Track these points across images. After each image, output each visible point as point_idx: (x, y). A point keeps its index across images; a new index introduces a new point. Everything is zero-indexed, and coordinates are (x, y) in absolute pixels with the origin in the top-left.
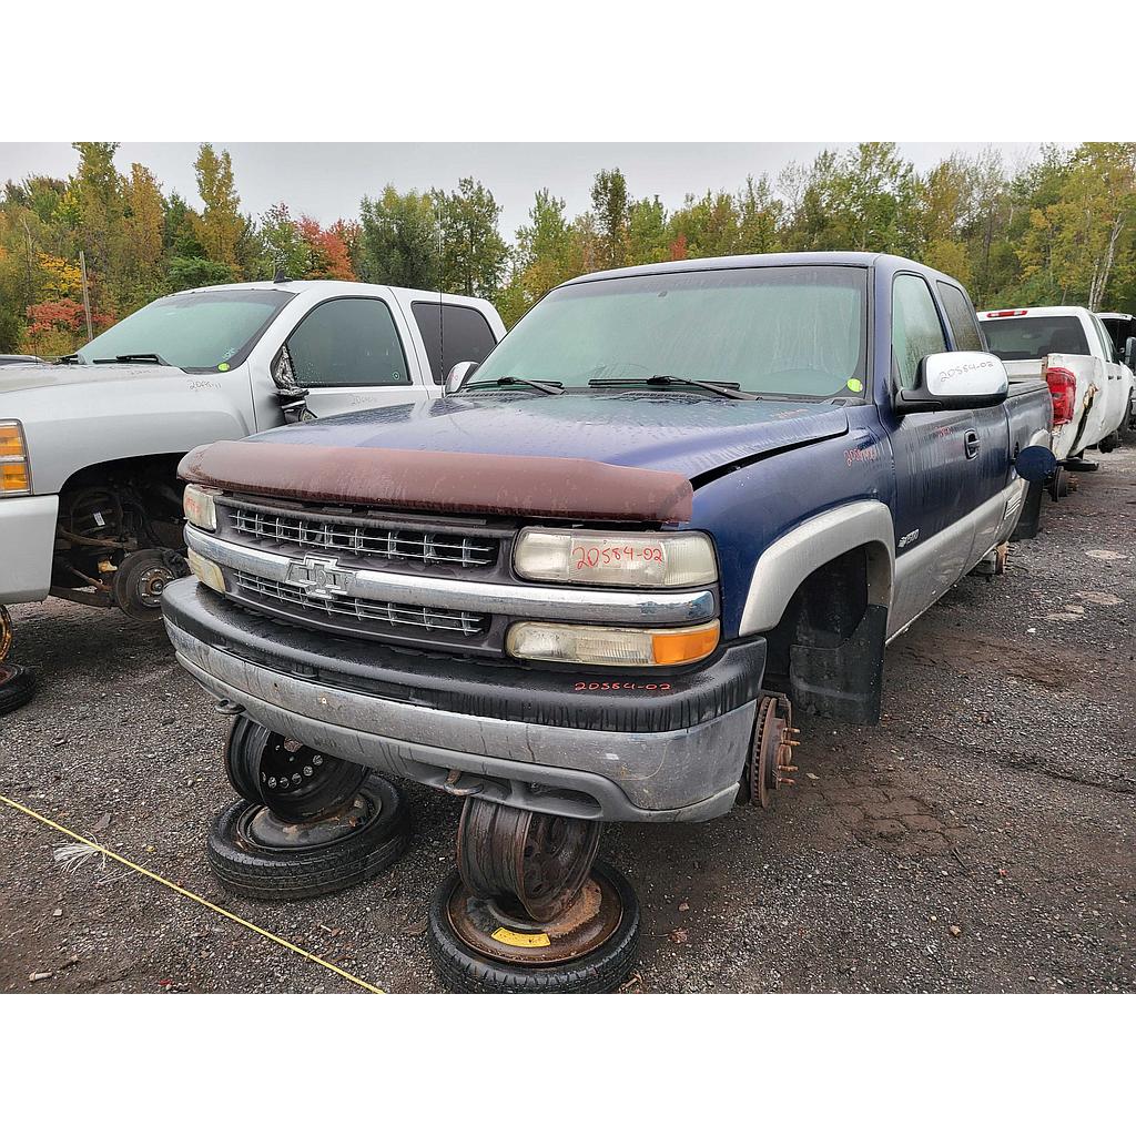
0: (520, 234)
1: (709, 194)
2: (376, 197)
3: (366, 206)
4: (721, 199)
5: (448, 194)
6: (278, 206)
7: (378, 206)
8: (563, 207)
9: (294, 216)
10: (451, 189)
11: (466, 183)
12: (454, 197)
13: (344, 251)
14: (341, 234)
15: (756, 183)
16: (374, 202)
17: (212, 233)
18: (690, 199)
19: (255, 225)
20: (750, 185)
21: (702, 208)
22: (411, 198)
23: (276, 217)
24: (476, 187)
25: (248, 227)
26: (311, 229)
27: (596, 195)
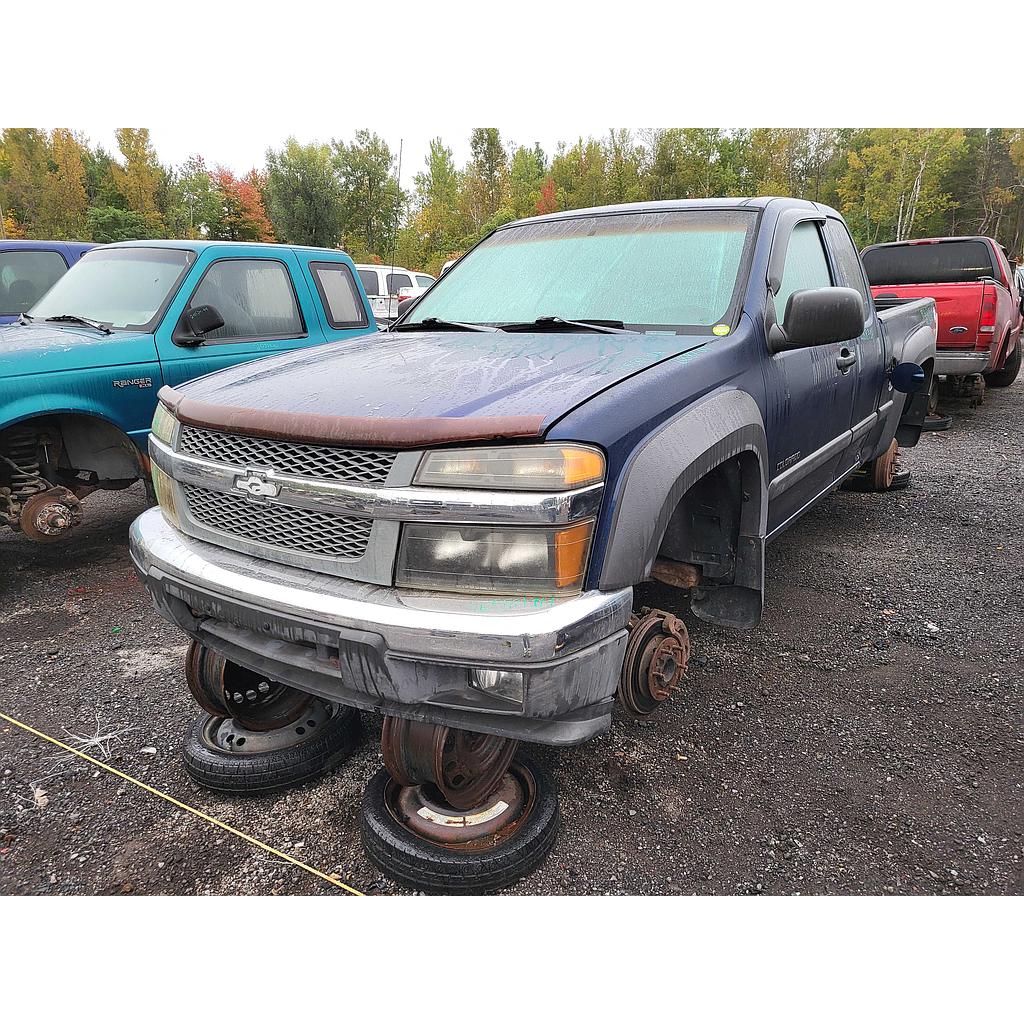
0: (418, 179)
1: (581, 141)
2: (279, 148)
3: (272, 158)
4: (590, 146)
5: (347, 145)
6: (195, 157)
7: (282, 157)
8: (450, 155)
9: (210, 167)
10: (349, 140)
11: (363, 134)
12: (353, 147)
13: (258, 198)
14: (255, 182)
15: (617, 132)
16: (277, 154)
17: (132, 184)
18: (562, 146)
19: (176, 175)
20: (612, 133)
21: (575, 154)
22: (311, 149)
23: (193, 168)
24: (371, 137)
25: (170, 177)
26: (226, 178)
27: (475, 144)
